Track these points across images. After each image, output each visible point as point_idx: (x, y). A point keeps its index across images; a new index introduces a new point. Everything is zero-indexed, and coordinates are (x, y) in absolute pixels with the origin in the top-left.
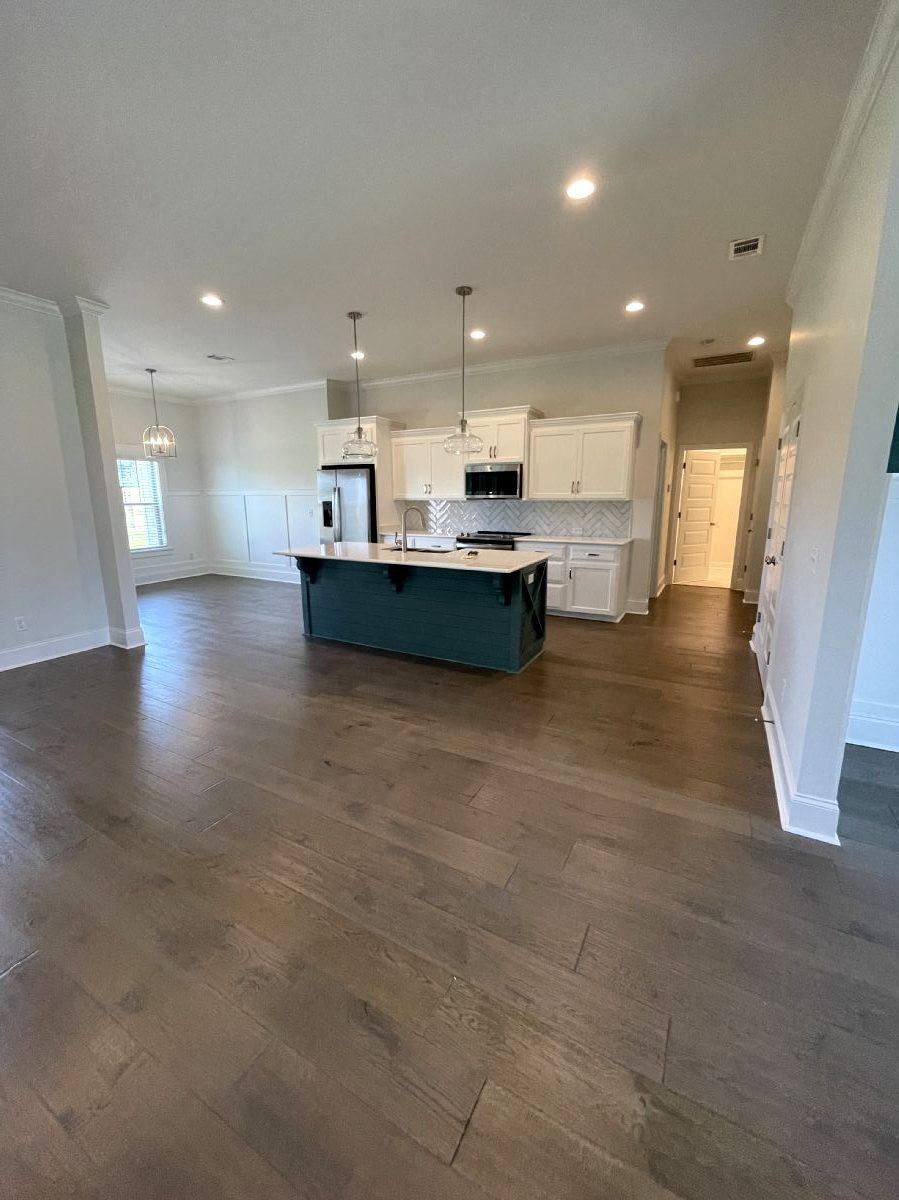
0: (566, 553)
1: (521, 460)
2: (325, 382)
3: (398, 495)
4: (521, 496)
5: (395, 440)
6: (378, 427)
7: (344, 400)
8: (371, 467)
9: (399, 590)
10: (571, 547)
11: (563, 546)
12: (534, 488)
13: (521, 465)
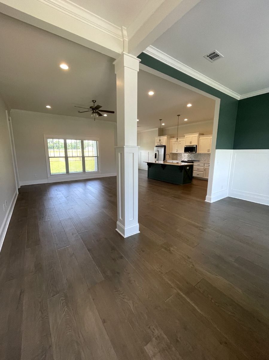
0: (204, 165)
1: (196, 144)
2: (158, 129)
3: (171, 152)
4: (196, 152)
5: (171, 140)
6: (167, 137)
7: (162, 132)
8: (165, 147)
9: (163, 169)
10: (206, 164)
11: (203, 164)
12: (200, 151)
13: (196, 146)
